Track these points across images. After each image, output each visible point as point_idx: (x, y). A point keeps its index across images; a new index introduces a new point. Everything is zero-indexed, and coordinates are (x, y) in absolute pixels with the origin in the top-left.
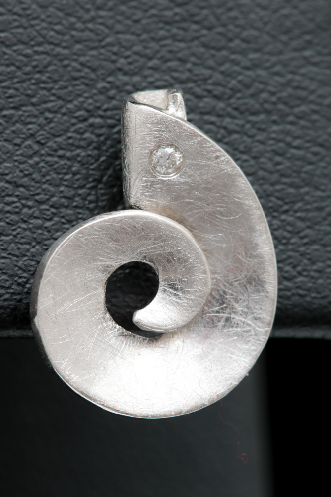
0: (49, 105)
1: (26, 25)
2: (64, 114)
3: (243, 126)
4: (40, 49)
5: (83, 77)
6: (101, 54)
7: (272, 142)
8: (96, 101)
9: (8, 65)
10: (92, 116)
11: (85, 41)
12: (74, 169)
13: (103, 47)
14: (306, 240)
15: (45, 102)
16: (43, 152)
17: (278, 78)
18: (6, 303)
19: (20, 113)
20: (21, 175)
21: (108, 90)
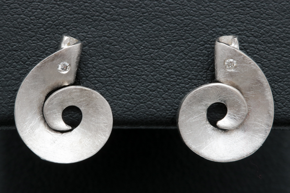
0: (190, 39)
1: (182, 8)
2: (195, 43)
3: (265, 48)
4: (187, 18)
5: (203, 29)
6: (211, 20)
7: (276, 54)
8: (208, 38)
9: (174, 24)
10: (206, 44)
11: (205, 14)
12: (198, 65)
13: (212, 17)
15: (188, 38)
16: (186, 58)
17: (279, 29)
18: (169, 116)
19: (178, 42)
20: (177, 67)
21: (213, 34)
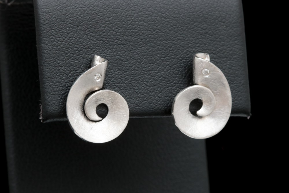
0: (173, 57)
1: (166, 35)
2: (176, 59)
3: (220, 61)
4: (170, 42)
5: (180, 49)
6: (185, 43)
7: (228, 65)
8: (184, 55)
9: (162, 46)
10: (183, 59)
11: (181, 39)
12: (179, 73)
13: (185, 41)
14: (237, 91)
15: (171, 56)
16: (171, 69)
17: (229, 48)
18: (164, 109)
19: (165, 59)
20: (166, 75)
21: (187, 52)
